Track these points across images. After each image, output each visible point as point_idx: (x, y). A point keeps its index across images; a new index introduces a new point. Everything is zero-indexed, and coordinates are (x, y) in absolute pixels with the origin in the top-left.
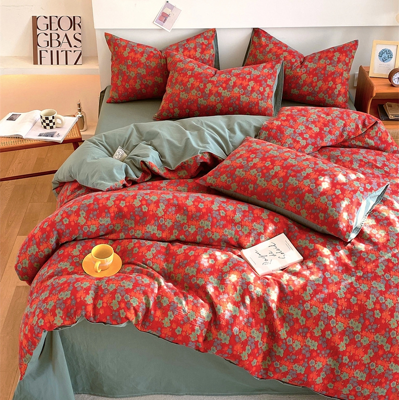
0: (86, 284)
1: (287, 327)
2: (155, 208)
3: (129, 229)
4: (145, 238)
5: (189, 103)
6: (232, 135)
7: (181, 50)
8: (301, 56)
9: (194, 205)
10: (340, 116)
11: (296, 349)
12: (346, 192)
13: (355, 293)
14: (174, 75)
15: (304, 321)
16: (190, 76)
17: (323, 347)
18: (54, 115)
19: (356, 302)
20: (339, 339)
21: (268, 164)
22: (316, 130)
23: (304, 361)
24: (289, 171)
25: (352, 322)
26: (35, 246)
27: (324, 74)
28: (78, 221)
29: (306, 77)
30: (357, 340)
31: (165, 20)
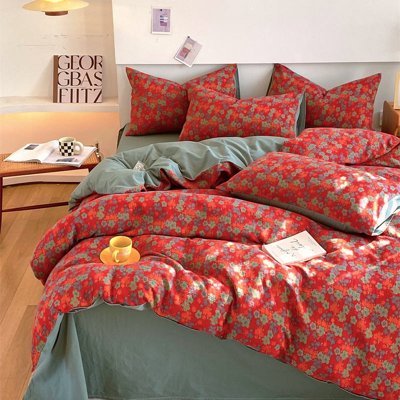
0: (103, 268)
1: (310, 312)
2: (175, 204)
3: (148, 225)
4: (164, 233)
5: (210, 130)
6: (253, 151)
7: (202, 83)
8: (323, 90)
9: (214, 201)
10: (363, 135)
11: (321, 335)
12: (370, 191)
13: (381, 280)
14: (194, 103)
15: (328, 305)
16: (211, 104)
17: (349, 334)
18: (73, 142)
19: (381, 288)
20: (365, 324)
21: (290, 167)
22: (340, 146)
23: (329, 348)
24: (311, 173)
25: (378, 308)
26: (52, 241)
27: (347, 104)
28: (97, 216)
29: (329, 107)
30: (383, 327)
31: (186, 55)
